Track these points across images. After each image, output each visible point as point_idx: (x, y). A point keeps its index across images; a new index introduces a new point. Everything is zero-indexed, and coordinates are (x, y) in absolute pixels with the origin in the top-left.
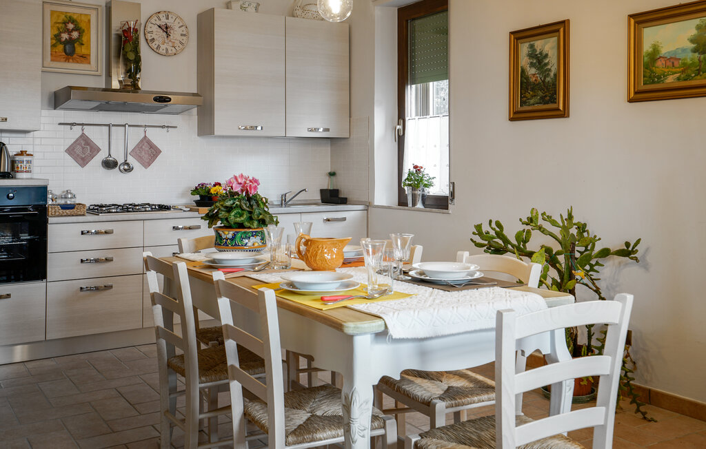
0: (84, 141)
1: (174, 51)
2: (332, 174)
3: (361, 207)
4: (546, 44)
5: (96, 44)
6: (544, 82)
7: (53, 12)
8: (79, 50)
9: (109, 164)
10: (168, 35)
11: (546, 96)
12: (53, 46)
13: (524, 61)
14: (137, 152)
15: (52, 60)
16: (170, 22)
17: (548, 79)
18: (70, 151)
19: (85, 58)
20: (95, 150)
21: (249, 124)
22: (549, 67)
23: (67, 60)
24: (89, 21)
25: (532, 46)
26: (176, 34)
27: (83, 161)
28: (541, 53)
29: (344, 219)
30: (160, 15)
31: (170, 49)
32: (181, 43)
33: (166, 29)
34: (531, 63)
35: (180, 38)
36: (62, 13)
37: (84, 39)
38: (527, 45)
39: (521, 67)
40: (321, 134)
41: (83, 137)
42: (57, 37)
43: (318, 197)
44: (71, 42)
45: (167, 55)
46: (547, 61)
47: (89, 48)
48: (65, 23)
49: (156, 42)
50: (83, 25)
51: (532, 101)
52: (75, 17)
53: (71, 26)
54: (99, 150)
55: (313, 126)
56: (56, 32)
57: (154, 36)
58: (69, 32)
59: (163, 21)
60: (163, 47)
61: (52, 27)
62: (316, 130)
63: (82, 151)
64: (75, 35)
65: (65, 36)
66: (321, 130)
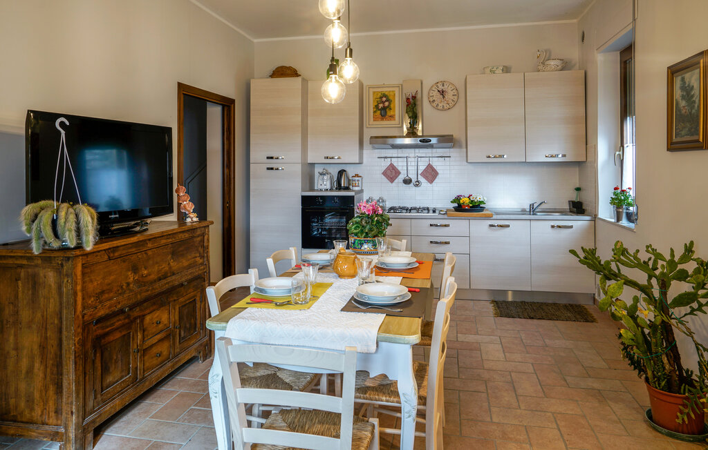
0: (392, 167)
1: (448, 106)
2: (578, 189)
3: (588, 218)
4: (692, 76)
5: (398, 107)
6: (690, 113)
7: (374, 93)
8: (390, 113)
9: (407, 181)
10: (444, 97)
11: (692, 128)
12: (375, 112)
13: (678, 93)
14: (424, 174)
15: (374, 120)
16: (445, 88)
17: (694, 111)
18: (385, 173)
19: (392, 117)
20: (398, 173)
21: (497, 154)
22: (694, 99)
23: (382, 119)
24: (395, 95)
25: (683, 79)
26: (449, 96)
27: (392, 180)
28: (689, 85)
29: (571, 227)
30: (438, 84)
31: (445, 105)
32: (453, 101)
33: (442, 93)
34: (683, 95)
35: (452, 98)
36: (379, 92)
37: (392, 106)
38: (680, 78)
39: (676, 100)
40: (560, 159)
41: (392, 165)
42: (377, 107)
43: (566, 207)
44: (384, 109)
45: (443, 109)
46: (692, 93)
47: (394, 111)
48: (381, 98)
49: (436, 102)
50: (391, 98)
51: (683, 133)
52: (386, 93)
53: (384, 99)
54: (399, 173)
55: (554, 153)
56: (376, 104)
57: (434, 99)
58: (383, 103)
59: (441, 88)
60: (440, 105)
61: (374, 101)
62: (557, 156)
63: (391, 174)
64: (387, 104)
65: (381, 105)
66: (560, 156)
